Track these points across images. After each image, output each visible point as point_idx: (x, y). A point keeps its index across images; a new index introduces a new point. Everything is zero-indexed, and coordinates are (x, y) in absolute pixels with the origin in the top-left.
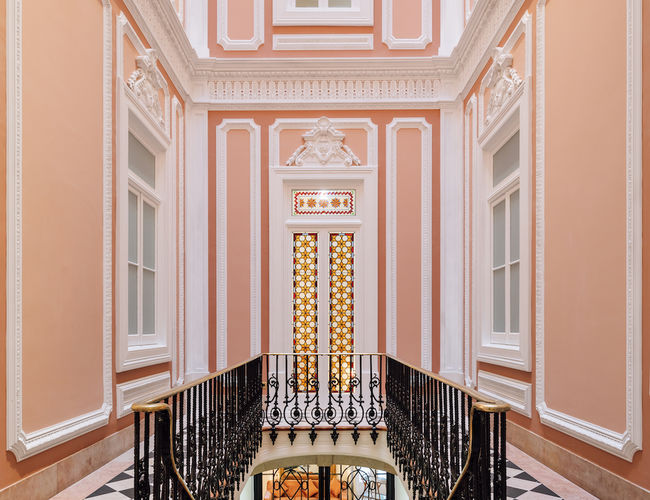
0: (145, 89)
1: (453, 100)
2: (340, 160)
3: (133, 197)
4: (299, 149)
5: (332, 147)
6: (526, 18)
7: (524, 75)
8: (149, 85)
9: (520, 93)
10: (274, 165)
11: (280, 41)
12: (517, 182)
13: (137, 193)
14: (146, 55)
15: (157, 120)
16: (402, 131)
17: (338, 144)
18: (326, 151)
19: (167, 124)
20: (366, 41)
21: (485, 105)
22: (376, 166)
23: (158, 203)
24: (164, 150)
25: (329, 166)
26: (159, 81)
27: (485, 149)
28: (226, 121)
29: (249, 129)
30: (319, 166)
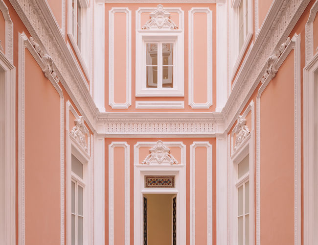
0: (79, 134)
1: (223, 133)
2: (168, 161)
3: (73, 184)
4: (148, 157)
5: (164, 155)
6: (252, 103)
7: (251, 129)
8: (80, 132)
9: (249, 138)
10: (136, 163)
11: (139, 104)
12: (248, 177)
13: (75, 182)
14: (79, 119)
15: (84, 148)
16: (197, 148)
17: (167, 154)
18: (161, 157)
19: (89, 149)
20: (181, 104)
21: (234, 142)
22: (185, 164)
23: (84, 186)
24: (87, 162)
25: (163, 164)
26: (85, 130)
27: (234, 162)
28: (113, 143)
29: (124, 147)
30: (157, 164)
